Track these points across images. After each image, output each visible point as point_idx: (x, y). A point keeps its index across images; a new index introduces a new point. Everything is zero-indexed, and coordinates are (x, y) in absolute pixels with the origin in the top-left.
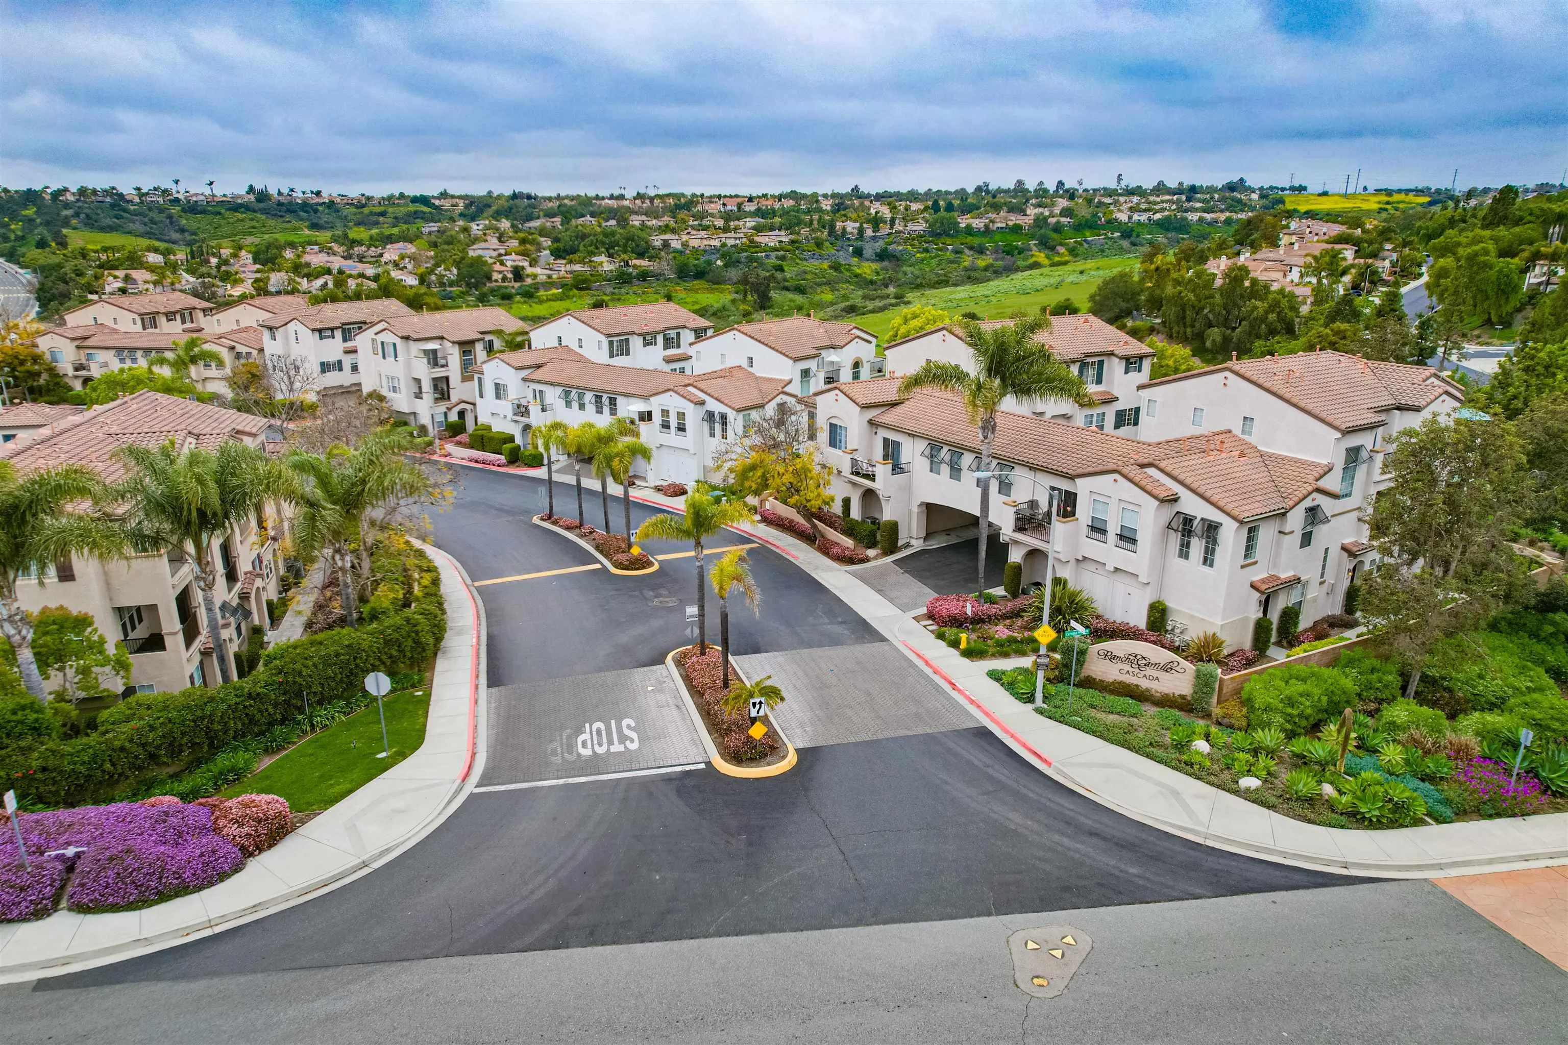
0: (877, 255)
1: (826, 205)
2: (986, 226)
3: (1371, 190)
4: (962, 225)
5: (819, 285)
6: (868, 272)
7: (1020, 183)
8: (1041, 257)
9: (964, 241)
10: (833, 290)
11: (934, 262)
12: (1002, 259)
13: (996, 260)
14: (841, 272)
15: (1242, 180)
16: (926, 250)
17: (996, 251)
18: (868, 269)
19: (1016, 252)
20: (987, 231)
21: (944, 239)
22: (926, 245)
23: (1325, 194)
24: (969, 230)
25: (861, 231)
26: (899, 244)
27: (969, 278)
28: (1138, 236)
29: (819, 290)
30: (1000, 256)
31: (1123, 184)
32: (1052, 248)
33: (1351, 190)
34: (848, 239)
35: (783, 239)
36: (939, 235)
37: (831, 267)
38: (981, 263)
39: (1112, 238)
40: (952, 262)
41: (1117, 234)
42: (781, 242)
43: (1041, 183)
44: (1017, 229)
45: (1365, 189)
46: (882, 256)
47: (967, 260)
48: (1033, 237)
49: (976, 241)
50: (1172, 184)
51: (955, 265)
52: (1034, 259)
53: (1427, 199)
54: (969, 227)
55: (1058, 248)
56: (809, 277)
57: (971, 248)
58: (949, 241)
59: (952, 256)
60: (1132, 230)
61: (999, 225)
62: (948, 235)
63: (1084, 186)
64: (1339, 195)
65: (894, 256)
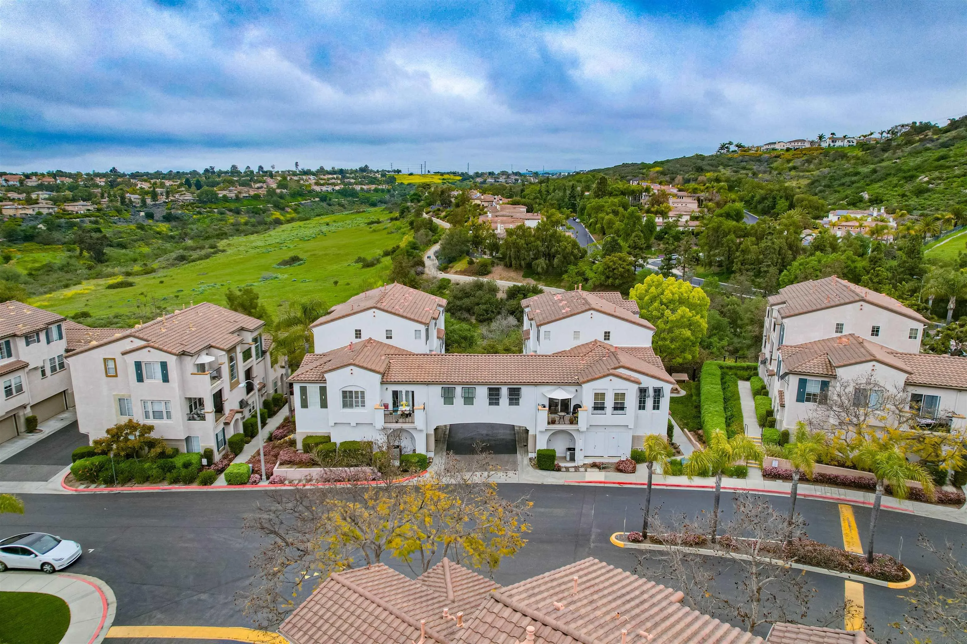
0: (164, 217)
1: (101, 182)
2: (237, 196)
3: (432, 173)
4: (221, 196)
5: (135, 241)
6: (165, 229)
7: (234, 167)
8: (277, 214)
9: (224, 206)
10: (147, 244)
11: (207, 221)
12: (254, 217)
13: (250, 217)
14: (146, 231)
15: (366, 166)
16: (200, 213)
17: (248, 212)
18: (163, 227)
19: (261, 212)
20: (237, 199)
21: (209, 205)
22: (198, 210)
23: (411, 174)
24: (225, 199)
25: (144, 202)
26: (177, 209)
27: (237, 230)
28: (330, 200)
29: (136, 245)
30: (251, 215)
31: (300, 168)
32: (283, 209)
33: (423, 173)
34: (135, 207)
35: (89, 208)
36: (205, 203)
37: (138, 228)
38: (243, 219)
39: (315, 202)
40: (221, 220)
41: (317, 199)
42: (89, 210)
43: (248, 167)
44: (256, 197)
45: (429, 172)
46: (168, 218)
47: (231, 219)
48: (269, 202)
49: (233, 206)
50: (328, 168)
51: (224, 222)
52: (274, 217)
53: (461, 178)
54: (224, 196)
55: (286, 208)
56: (124, 235)
57: (230, 210)
58: (214, 206)
59: (219, 216)
60: (326, 197)
61: (244, 195)
62: (212, 202)
63: (276, 170)
64: (420, 175)
65: (178, 218)
